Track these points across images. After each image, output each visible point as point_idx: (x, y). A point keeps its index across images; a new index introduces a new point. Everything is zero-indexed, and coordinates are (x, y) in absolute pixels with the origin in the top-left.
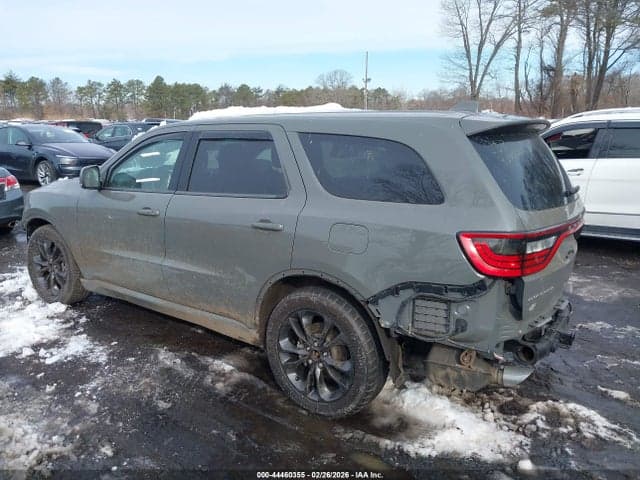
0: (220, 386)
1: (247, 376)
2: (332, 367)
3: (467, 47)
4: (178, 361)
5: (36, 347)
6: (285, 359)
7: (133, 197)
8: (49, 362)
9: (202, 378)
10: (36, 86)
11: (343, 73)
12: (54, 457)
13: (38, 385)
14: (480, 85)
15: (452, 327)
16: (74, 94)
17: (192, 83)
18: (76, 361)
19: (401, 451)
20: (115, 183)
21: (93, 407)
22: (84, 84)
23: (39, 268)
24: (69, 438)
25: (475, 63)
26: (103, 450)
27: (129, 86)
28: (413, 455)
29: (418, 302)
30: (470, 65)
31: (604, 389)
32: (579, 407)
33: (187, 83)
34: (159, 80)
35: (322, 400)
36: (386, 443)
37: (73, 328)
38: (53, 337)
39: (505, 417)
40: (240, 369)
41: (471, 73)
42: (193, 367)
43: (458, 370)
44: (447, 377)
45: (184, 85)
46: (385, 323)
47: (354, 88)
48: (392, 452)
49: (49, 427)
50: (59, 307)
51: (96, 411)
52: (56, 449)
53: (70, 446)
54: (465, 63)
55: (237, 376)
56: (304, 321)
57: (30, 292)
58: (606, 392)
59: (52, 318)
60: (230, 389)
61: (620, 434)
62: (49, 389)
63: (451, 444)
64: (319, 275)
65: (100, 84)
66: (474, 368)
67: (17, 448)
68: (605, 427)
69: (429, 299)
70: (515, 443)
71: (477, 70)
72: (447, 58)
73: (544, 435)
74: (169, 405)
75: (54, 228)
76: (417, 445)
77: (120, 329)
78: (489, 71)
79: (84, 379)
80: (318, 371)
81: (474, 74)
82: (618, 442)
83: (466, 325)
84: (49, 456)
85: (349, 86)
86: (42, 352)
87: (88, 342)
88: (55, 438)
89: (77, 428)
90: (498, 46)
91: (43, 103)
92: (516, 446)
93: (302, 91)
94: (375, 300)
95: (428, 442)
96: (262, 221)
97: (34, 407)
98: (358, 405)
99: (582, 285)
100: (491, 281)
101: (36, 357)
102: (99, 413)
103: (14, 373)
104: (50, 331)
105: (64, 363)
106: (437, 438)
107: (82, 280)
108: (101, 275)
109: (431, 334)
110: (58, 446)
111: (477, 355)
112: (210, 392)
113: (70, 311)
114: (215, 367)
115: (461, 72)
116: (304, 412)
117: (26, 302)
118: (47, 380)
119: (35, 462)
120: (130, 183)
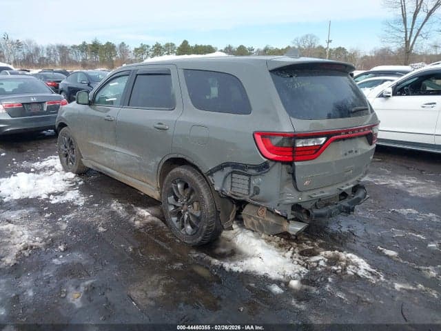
0: (137, 223)
1: (156, 219)
2: (192, 214)
3: (404, 15)
4: (121, 208)
5: (49, 195)
6: (172, 208)
7: (109, 110)
8: (53, 202)
9: (130, 218)
10: (110, 48)
11: (313, 37)
12: (34, 247)
13: (41, 213)
14: (413, 43)
15: (252, 192)
16: (132, 52)
17: (207, 45)
18: (68, 203)
19: (222, 267)
20: (99, 102)
21: (64, 226)
22: (138, 46)
23: (64, 152)
24: (45, 240)
25: (410, 27)
26: (60, 247)
27: (166, 47)
28: (227, 269)
29: (234, 175)
30: (406, 29)
31: (381, 249)
32: (353, 256)
33: (203, 45)
34: (185, 43)
35: (187, 235)
36: (216, 262)
37: (74, 186)
38: (60, 190)
39: (301, 257)
40: (153, 215)
41: (406, 35)
42: (128, 212)
43: (258, 220)
44: (253, 224)
45: (201, 46)
46: (217, 188)
47: (321, 47)
48: (215, 267)
49: (38, 233)
50: (71, 175)
51: (65, 228)
52: (36, 244)
53: (43, 243)
54: (402, 27)
55: (151, 218)
56: (179, 186)
57: (59, 166)
58: (381, 251)
59: (66, 181)
60: (142, 225)
61: (372, 274)
62: (47, 215)
63: (254, 266)
64: (184, 157)
65: (148, 46)
66: (267, 219)
67: (17, 240)
68: (366, 270)
69: (239, 173)
70: (297, 271)
71: (411, 32)
72: (387, 23)
73: (320, 269)
74: (105, 230)
75: (69, 129)
76: (232, 264)
77: (98, 189)
78: (420, 33)
79: (67, 212)
80: (186, 216)
81: (408, 35)
82: (368, 279)
83: (259, 190)
84: (32, 247)
85: (317, 46)
86: (51, 197)
87: (78, 194)
88: (37, 239)
89: (51, 235)
90: (430, 14)
91: (114, 59)
92: (296, 273)
93: (282, 49)
94: (211, 173)
95: (240, 263)
96: (159, 124)
97: (34, 223)
98: (203, 237)
99: (414, 185)
100: (273, 163)
101: (48, 199)
102: (67, 229)
103: (34, 206)
104: (60, 186)
105: (60, 204)
106: (245, 262)
107: (82, 160)
108: (96, 159)
109: (240, 195)
110: (38, 242)
111: (268, 210)
112: (131, 226)
113: (77, 178)
114: (140, 213)
115: (398, 34)
116: (178, 241)
117: (56, 171)
118: (48, 211)
119: (22, 248)
120: (103, 101)
